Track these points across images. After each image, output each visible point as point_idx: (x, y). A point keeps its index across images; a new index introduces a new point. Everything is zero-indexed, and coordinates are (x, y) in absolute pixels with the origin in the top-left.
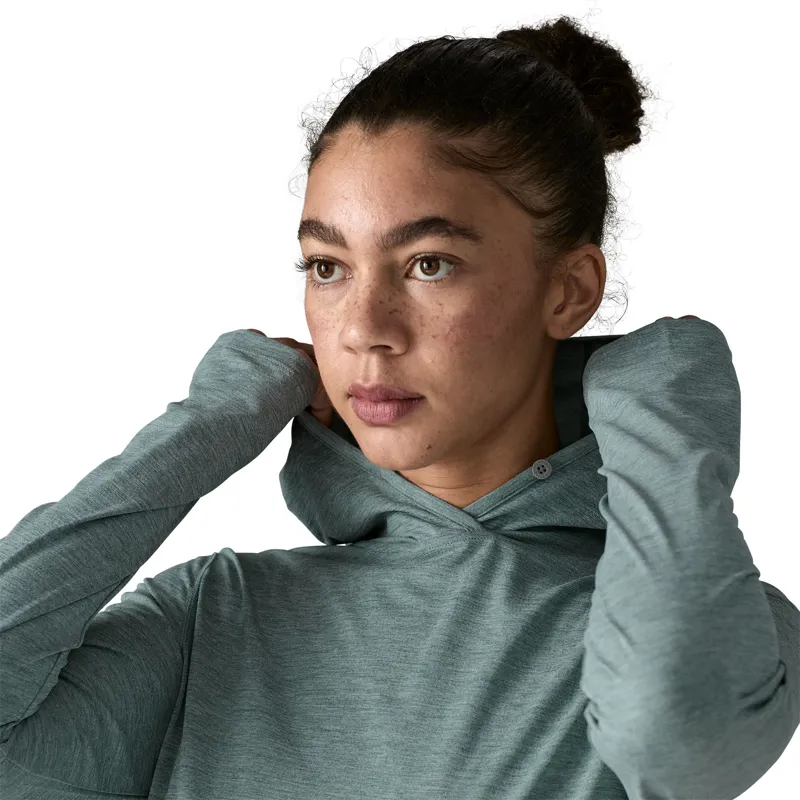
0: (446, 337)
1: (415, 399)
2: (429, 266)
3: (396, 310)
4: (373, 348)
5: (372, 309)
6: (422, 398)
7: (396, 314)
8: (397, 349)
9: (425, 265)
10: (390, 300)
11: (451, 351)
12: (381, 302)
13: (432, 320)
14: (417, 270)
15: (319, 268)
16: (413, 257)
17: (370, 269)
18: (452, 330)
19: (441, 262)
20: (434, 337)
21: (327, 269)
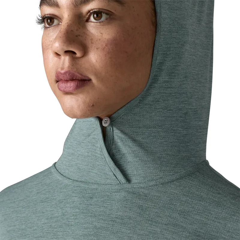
0: (103, 49)
1: (86, 80)
2: (97, 16)
3: (79, 35)
4: (66, 52)
5: (67, 33)
6: (90, 80)
7: (79, 37)
8: (78, 54)
9: (95, 15)
10: (77, 30)
11: (106, 56)
12: (72, 31)
13: (97, 41)
14: (92, 18)
15: (47, 21)
16: (89, 11)
17: (68, 16)
18: (106, 45)
19: (103, 14)
20: (97, 49)
21: (51, 21)
